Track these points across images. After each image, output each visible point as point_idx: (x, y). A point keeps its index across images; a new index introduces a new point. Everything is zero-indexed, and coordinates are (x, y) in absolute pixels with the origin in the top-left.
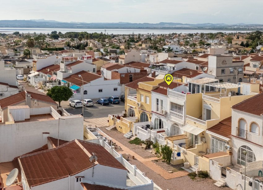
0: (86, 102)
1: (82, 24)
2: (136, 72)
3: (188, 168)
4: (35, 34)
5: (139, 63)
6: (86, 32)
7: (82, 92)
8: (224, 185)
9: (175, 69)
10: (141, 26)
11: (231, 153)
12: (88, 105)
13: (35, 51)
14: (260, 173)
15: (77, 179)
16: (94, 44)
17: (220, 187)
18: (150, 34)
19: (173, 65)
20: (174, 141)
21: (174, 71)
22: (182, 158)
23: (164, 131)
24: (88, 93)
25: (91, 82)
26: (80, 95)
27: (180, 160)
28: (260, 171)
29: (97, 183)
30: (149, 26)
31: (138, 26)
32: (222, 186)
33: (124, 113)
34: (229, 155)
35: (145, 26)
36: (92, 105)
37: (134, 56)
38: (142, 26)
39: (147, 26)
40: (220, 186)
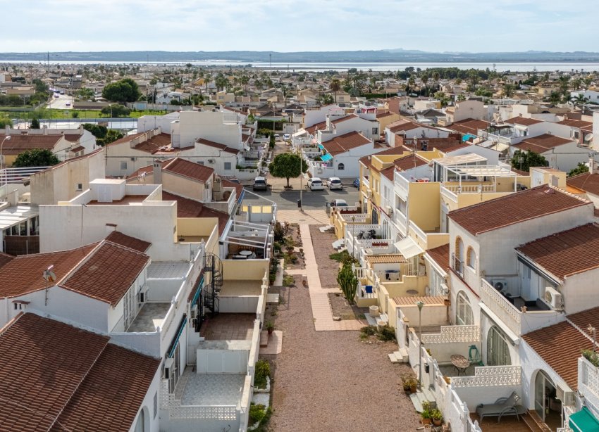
0: (330, 183)
1: (462, 55)
2: (441, 136)
3: (373, 317)
4: (370, 71)
5: (478, 120)
6: (456, 68)
7: (336, 165)
8: (405, 361)
9: (528, 134)
10: (568, 57)
11: (447, 302)
12: (333, 187)
13: (343, 98)
14: (473, 352)
15: (16, 305)
16: (448, 87)
17: (394, 363)
18: (577, 71)
19: (524, 128)
20: (375, 264)
21: (526, 138)
22: (376, 297)
23: (386, 245)
24: (345, 167)
25: (350, 150)
26: (333, 170)
27: (371, 299)
28: (473, 347)
29: (54, 317)
30: (584, 57)
31: (564, 57)
32: (400, 361)
33: (359, 206)
34: (443, 304)
35: (577, 57)
36: (340, 187)
37: (471, 109)
38: (571, 57)
39: (581, 57)
40: (396, 360)
